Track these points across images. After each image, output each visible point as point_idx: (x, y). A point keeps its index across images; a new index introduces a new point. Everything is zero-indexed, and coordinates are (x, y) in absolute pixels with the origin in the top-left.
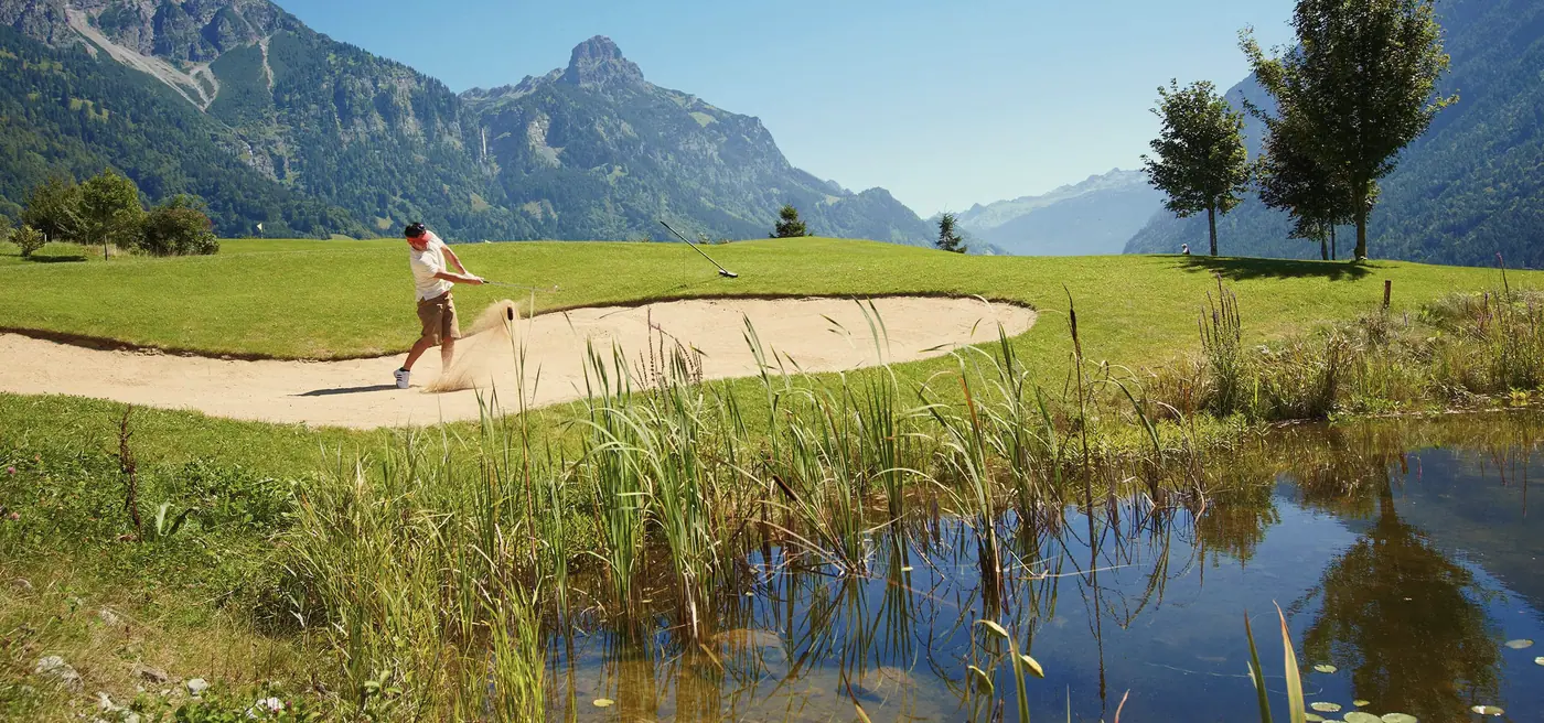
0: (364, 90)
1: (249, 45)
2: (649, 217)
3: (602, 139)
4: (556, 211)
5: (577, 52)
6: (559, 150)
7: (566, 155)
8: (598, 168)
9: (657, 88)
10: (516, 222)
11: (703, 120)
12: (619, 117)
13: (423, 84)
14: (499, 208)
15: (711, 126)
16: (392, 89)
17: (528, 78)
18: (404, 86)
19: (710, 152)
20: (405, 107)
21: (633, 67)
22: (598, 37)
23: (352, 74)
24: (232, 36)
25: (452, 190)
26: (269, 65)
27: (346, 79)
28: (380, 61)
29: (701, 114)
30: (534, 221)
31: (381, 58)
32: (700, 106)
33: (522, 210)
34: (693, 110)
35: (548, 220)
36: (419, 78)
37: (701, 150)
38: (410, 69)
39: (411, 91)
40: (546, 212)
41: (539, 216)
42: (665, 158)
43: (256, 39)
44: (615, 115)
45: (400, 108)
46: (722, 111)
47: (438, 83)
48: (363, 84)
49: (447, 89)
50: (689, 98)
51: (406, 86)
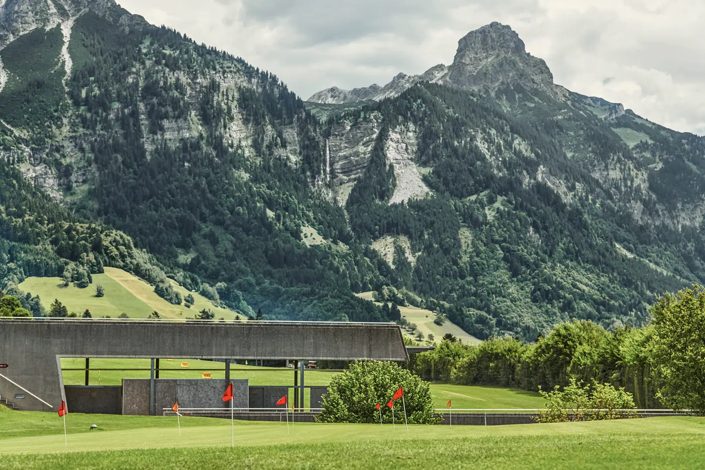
0: (178, 86)
1: (48, 29)
2: (538, 266)
3: (483, 158)
4: (413, 253)
5: (465, 44)
6: (427, 170)
7: (434, 180)
8: (473, 198)
9: (571, 93)
10: (357, 263)
11: (631, 139)
12: (512, 131)
13: (254, 81)
14: (336, 244)
15: (643, 146)
16: (214, 87)
17: (401, 76)
18: (229, 83)
19: (637, 182)
20: (229, 109)
21: (541, 66)
22: (494, 25)
23: (166, 65)
24: (30, 17)
25: (278, 218)
26: (70, 52)
27: (157, 72)
28: (202, 50)
29: (629, 131)
30: (382, 265)
31: (203, 46)
32: (629, 120)
33: (367, 249)
34: (618, 125)
35: (401, 262)
36: (249, 72)
37: (625, 179)
38: (240, 61)
39: (239, 89)
40: (399, 251)
41: (390, 260)
42: (572, 188)
43: (57, 20)
44: (507, 128)
45: (220, 110)
46: (660, 127)
47: (274, 79)
48: (178, 79)
49: (285, 89)
50: (615, 107)
51: (232, 84)
